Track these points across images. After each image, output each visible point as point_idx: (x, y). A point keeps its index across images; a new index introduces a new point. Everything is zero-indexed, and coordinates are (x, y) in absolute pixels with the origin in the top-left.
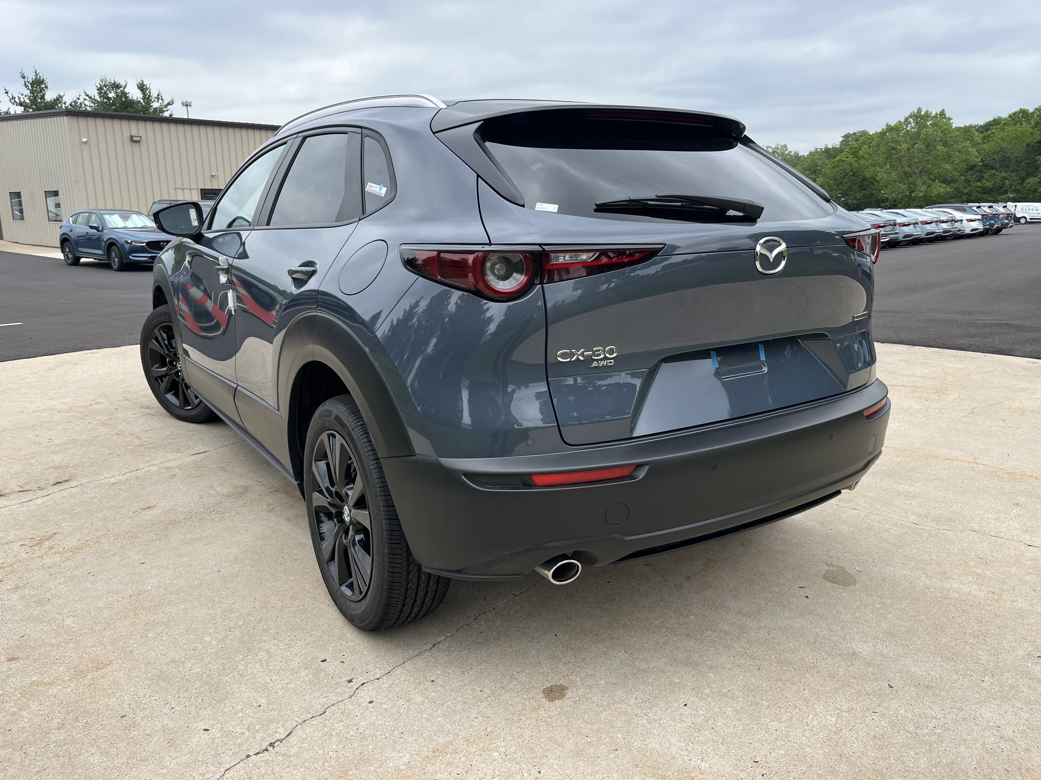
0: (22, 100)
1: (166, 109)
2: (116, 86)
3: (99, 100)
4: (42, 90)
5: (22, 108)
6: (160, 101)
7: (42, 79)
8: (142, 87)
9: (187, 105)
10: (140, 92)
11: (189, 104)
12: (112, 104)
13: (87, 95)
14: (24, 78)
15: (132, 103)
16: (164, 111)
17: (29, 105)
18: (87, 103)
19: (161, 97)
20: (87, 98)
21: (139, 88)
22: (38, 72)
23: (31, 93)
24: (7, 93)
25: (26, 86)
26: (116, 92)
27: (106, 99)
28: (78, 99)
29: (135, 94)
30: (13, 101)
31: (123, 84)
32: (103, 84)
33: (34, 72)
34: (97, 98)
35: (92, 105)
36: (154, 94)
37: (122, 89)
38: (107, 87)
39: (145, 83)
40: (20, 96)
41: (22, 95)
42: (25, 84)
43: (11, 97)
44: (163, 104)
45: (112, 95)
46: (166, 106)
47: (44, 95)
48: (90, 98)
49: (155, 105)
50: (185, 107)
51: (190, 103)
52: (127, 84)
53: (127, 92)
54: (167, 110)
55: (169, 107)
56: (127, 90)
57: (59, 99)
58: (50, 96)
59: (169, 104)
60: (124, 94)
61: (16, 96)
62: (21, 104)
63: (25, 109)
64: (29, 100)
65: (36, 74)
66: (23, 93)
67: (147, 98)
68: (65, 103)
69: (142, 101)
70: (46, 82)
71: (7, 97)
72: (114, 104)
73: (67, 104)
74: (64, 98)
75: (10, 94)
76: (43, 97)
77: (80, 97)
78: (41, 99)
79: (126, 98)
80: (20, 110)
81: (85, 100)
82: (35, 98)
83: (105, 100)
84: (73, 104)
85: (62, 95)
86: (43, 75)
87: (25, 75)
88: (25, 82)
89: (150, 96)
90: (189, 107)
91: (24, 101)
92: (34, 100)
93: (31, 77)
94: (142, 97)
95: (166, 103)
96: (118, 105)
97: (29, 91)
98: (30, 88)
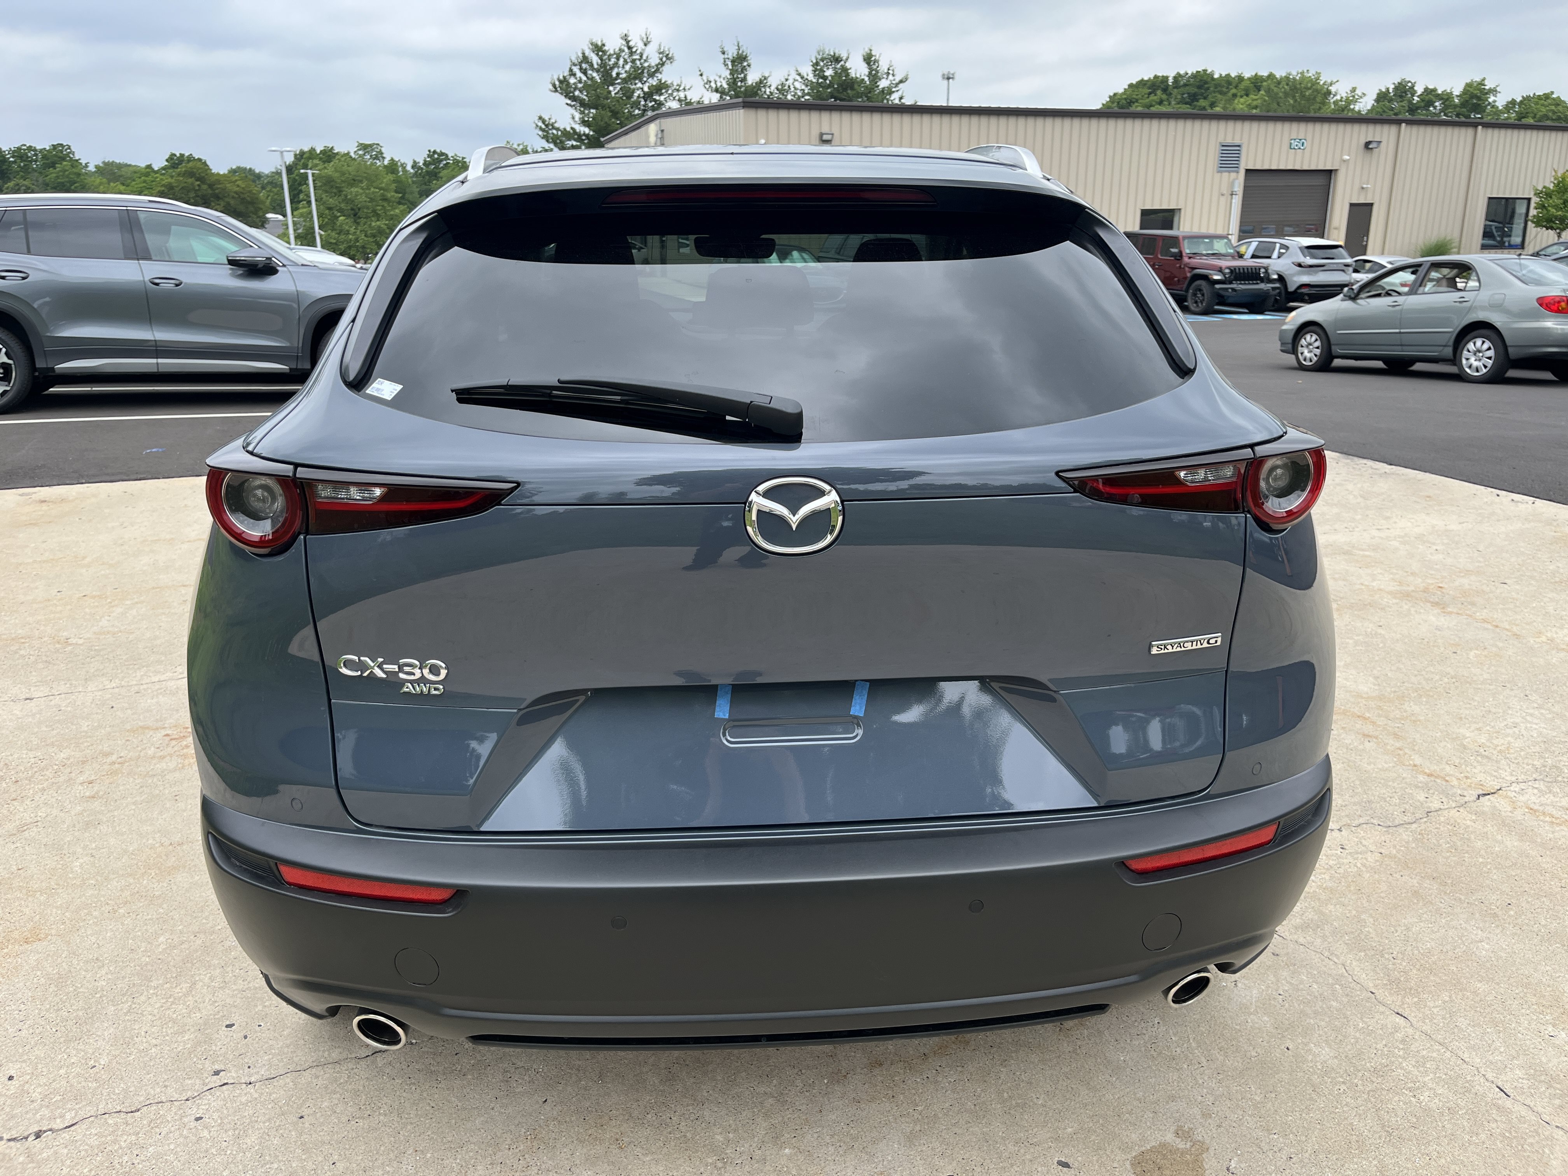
0: (719, 84)
1: (897, 89)
2: (837, 59)
3: (814, 81)
4: (744, 69)
5: (718, 95)
6: (891, 77)
7: (745, 54)
8: (869, 59)
9: (948, 78)
10: (866, 65)
11: (951, 76)
12: (829, 85)
13: (799, 74)
14: (724, 53)
15: (853, 82)
16: (894, 92)
17: (727, 90)
18: (797, 85)
19: (893, 71)
20: (798, 78)
21: (865, 60)
22: (740, 45)
23: (731, 74)
24: (701, 75)
25: (726, 65)
26: (835, 68)
27: (822, 78)
28: (787, 80)
29: (858, 69)
30: (707, 86)
31: (844, 55)
32: (819, 57)
33: (736, 44)
34: (811, 77)
35: (803, 87)
36: (883, 67)
37: (842, 63)
38: (825, 62)
39: (873, 53)
40: (717, 79)
41: (720, 77)
42: (725, 61)
43: (706, 81)
44: (894, 82)
45: (829, 73)
46: (897, 85)
47: (745, 76)
48: (802, 78)
49: (883, 84)
50: (946, 82)
51: (953, 74)
52: (850, 56)
53: (848, 67)
54: (897, 91)
55: (901, 85)
56: (848, 65)
57: (762, 83)
58: (752, 78)
59: (901, 82)
60: (845, 70)
61: (712, 79)
62: (717, 90)
63: (721, 97)
64: (728, 84)
65: (738, 46)
66: (721, 75)
67: (874, 76)
68: (769, 87)
69: (866, 79)
70: (749, 58)
71: (701, 81)
72: (831, 85)
73: (773, 88)
74: (769, 79)
75: (704, 77)
76: (744, 80)
77: (789, 78)
78: (741, 82)
79: (848, 75)
80: (715, 98)
81: (795, 80)
82: (735, 80)
83: (821, 80)
84: (780, 87)
85: (767, 75)
86: (746, 49)
87: (725, 49)
88: (724, 59)
89: (877, 72)
90: (951, 80)
91: (721, 86)
92: (733, 83)
93: (732, 52)
94: (867, 73)
95: (898, 79)
96: (836, 86)
97: (728, 72)
98: (730, 67)
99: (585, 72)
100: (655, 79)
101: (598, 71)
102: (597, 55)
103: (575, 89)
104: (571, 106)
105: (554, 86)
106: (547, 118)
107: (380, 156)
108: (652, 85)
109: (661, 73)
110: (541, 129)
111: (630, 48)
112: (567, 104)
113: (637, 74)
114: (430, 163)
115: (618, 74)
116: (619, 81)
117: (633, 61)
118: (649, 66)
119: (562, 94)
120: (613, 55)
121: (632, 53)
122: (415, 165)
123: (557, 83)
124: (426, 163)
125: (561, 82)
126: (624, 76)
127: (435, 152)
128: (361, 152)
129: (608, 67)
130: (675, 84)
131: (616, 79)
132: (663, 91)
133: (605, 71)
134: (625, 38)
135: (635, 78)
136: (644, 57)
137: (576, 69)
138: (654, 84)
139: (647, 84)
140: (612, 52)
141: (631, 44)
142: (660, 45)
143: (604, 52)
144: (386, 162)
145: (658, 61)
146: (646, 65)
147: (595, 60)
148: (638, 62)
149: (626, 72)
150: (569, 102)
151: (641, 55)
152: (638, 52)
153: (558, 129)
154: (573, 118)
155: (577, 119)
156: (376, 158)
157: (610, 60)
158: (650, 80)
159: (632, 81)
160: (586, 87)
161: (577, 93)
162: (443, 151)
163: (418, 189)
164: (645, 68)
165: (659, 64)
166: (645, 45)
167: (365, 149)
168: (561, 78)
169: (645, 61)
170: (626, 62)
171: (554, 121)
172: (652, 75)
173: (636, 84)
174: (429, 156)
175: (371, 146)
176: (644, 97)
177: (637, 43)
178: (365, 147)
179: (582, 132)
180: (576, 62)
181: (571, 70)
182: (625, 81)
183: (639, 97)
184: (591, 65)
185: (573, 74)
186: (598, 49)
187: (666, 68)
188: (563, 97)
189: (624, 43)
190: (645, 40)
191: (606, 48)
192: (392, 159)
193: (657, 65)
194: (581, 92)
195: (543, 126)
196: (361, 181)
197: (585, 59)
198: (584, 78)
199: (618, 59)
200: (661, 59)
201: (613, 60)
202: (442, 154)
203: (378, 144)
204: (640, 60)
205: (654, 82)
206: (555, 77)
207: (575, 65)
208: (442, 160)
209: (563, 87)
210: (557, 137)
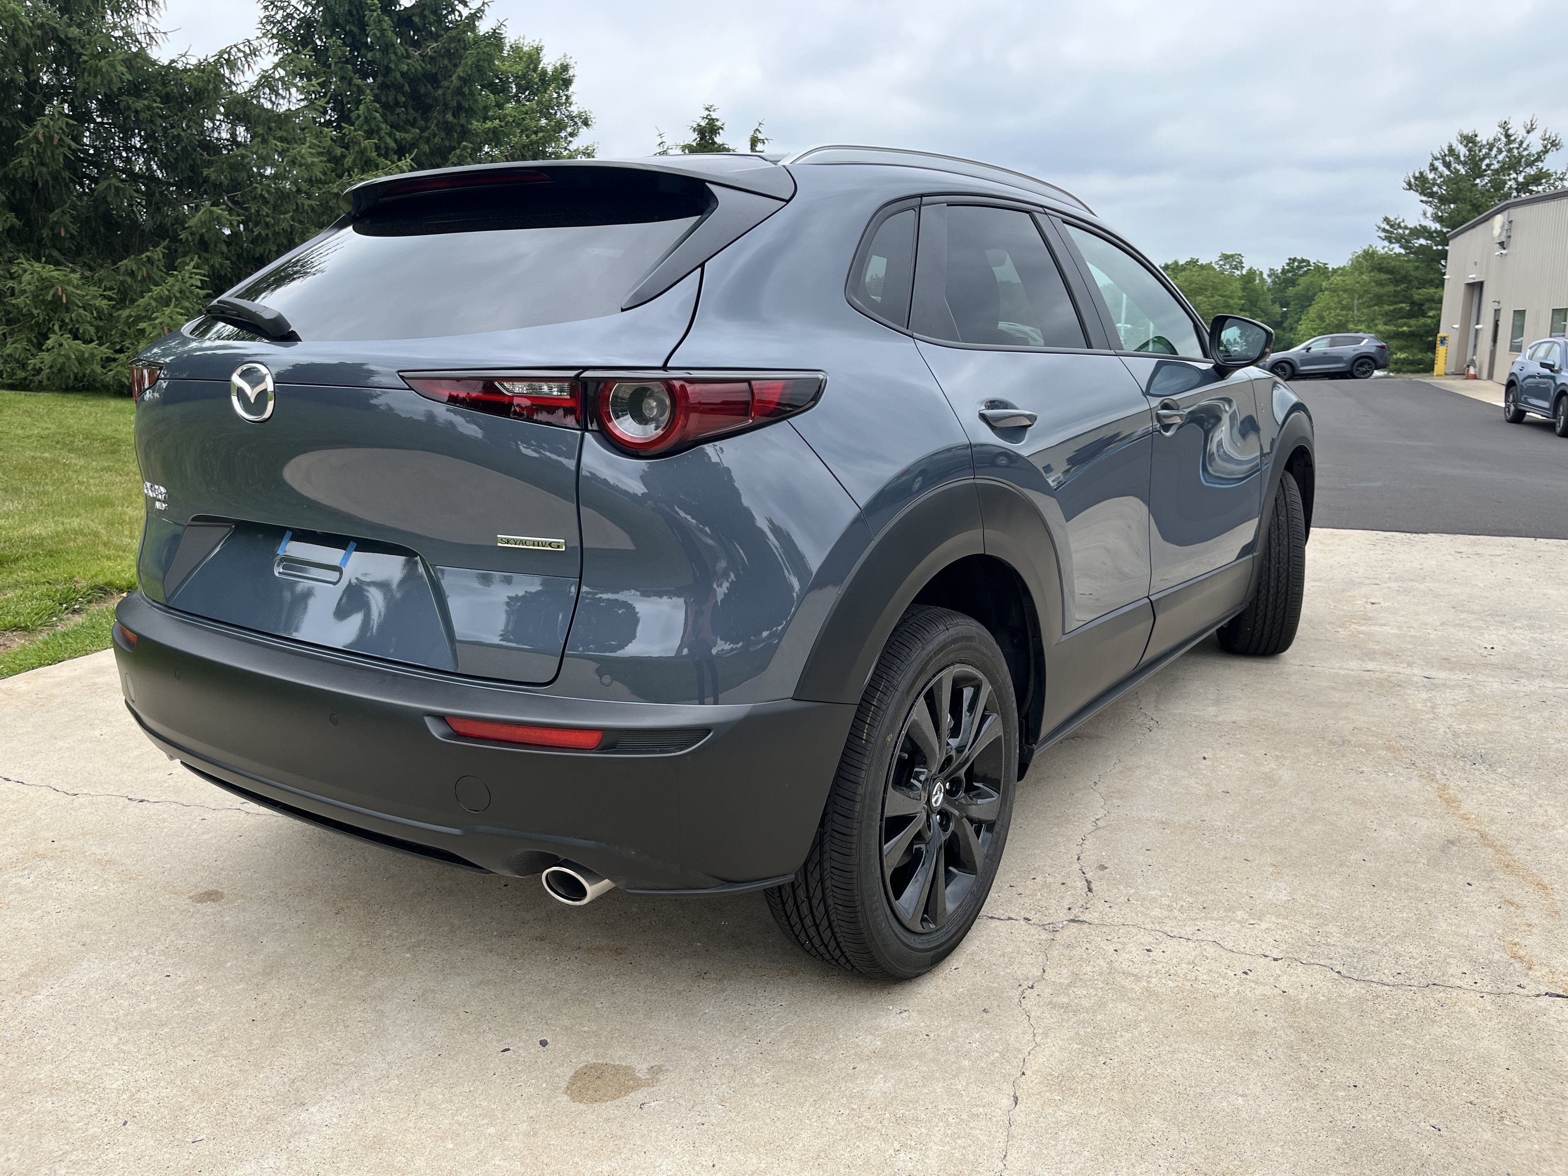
99: (1447, 165)
100: (1534, 168)
101: (1464, 164)
102: (1466, 146)
103: (1434, 184)
104: (1426, 202)
105: (1409, 184)
106: (1392, 218)
107: (1239, 266)
108: (1530, 175)
109: (1542, 161)
110: (1384, 230)
111: (1508, 136)
112: (1422, 201)
113: (1513, 164)
114: (1289, 271)
115: (1488, 166)
116: (1489, 172)
117: (1510, 150)
118: (1528, 155)
119: (1417, 191)
120: (1484, 146)
121: (1509, 142)
122: (1272, 273)
123: (1413, 180)
124: (1284, 271)
125: (1416, 178)
126: (1496, 166)
127: (1294, 260)
128: (1221, 263)
129: (1477, 158)
130: (1559, 172)
131: (1485, 171)
132: (1544, 181)
133: (1474, 165)
134: (1505, 126)
135: (1509, 168)
136: (1524, 146)
137: (1438, 164)
138: (1532, 173)
139: (1523, 174)
140: (1484, 142)
141: (1510, 132)
142: (1546, 131)
143: (1475, 143)
144: (1244, 272)
145: (1541, 148)
146: (1525, 153)
147: (1462, 151)
148: (1516, 151)
149: (1498, 162)
150: (1424, 198)
151: (1522, 143)
152: (1518, 140)
153: (1406, 228)
154: (1425, 214)
155: (1429, 215)
156: (1236, 268)
157: (1480, 151)
158: (1528, 170)
159: (1506, 172)
160: (1447, 181)
161: (1435, 189)
162: (1305, 258)
163: (1272, 297)
164: (1523, 157)
165: (1542, 151)
166: (1528, 132)
167: (1226, 259)
168: (1417, 175)
169: (1525, 149)
170: (1500, 151)
171: (1401, 220)
172: (1530, 164)
173: (1509, 175)
174: (1288, 264)
175: (1232, 256)
176: (1516, 189)
177: (1517, 130)
178: (1226, 258)
179: (1433, 229)
180: (1439, 156)
181: (1432, 165)
182: (1496, 172)
183: (1510, 188)
184: (1457, 157)
185: (1433, 168)
186: (1469, 140)
187: (1549, 157)
188: (1417, 194)
189: (1502, 130)
190: (1529, 126)
191: (1478, 139)
192: (1250, 269)
193: (1538, 153)
194: (1440, 187)
195: (1387, 227)
196: (1206, 290)
197: (1451, 150)
198: (1447, 172)
199: (1491, 150)
200: (1545, 147)
201: (1484, 151)
202: (1303, 261)
203: (1240, 255)
204: (1518, 148)
205: (1532, 171)
206: (1411, 175)
207: (1436, 159)
208: (1302, 267)
209: (1420, 184)
210: (1402, 236)
